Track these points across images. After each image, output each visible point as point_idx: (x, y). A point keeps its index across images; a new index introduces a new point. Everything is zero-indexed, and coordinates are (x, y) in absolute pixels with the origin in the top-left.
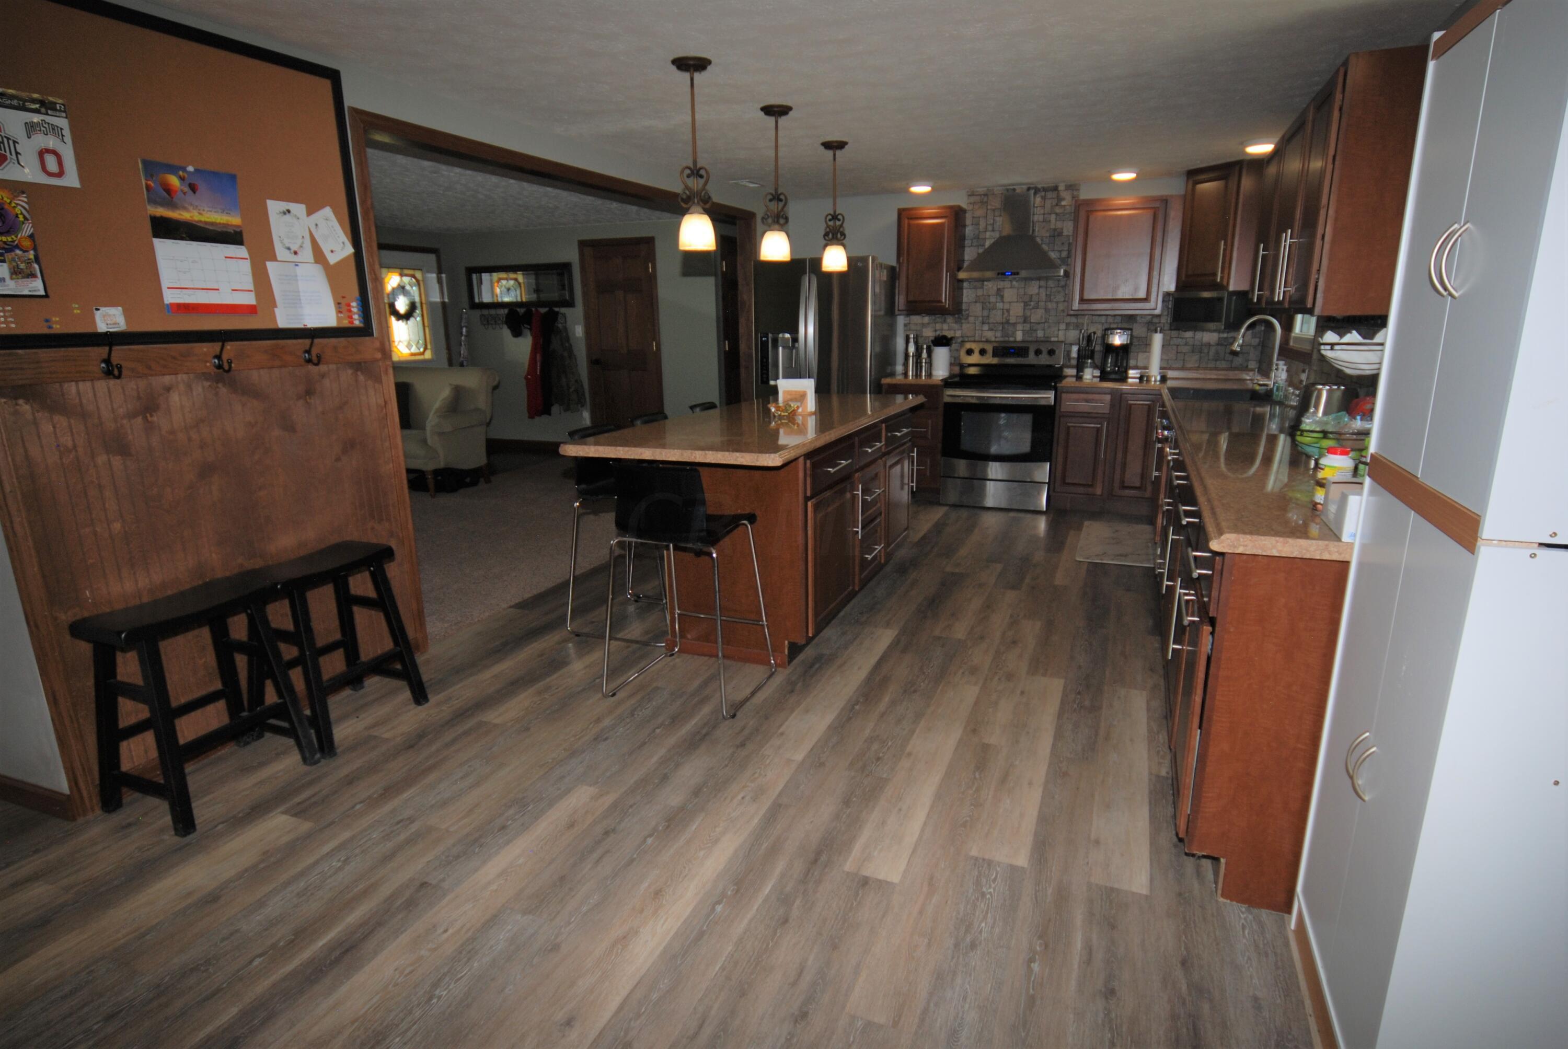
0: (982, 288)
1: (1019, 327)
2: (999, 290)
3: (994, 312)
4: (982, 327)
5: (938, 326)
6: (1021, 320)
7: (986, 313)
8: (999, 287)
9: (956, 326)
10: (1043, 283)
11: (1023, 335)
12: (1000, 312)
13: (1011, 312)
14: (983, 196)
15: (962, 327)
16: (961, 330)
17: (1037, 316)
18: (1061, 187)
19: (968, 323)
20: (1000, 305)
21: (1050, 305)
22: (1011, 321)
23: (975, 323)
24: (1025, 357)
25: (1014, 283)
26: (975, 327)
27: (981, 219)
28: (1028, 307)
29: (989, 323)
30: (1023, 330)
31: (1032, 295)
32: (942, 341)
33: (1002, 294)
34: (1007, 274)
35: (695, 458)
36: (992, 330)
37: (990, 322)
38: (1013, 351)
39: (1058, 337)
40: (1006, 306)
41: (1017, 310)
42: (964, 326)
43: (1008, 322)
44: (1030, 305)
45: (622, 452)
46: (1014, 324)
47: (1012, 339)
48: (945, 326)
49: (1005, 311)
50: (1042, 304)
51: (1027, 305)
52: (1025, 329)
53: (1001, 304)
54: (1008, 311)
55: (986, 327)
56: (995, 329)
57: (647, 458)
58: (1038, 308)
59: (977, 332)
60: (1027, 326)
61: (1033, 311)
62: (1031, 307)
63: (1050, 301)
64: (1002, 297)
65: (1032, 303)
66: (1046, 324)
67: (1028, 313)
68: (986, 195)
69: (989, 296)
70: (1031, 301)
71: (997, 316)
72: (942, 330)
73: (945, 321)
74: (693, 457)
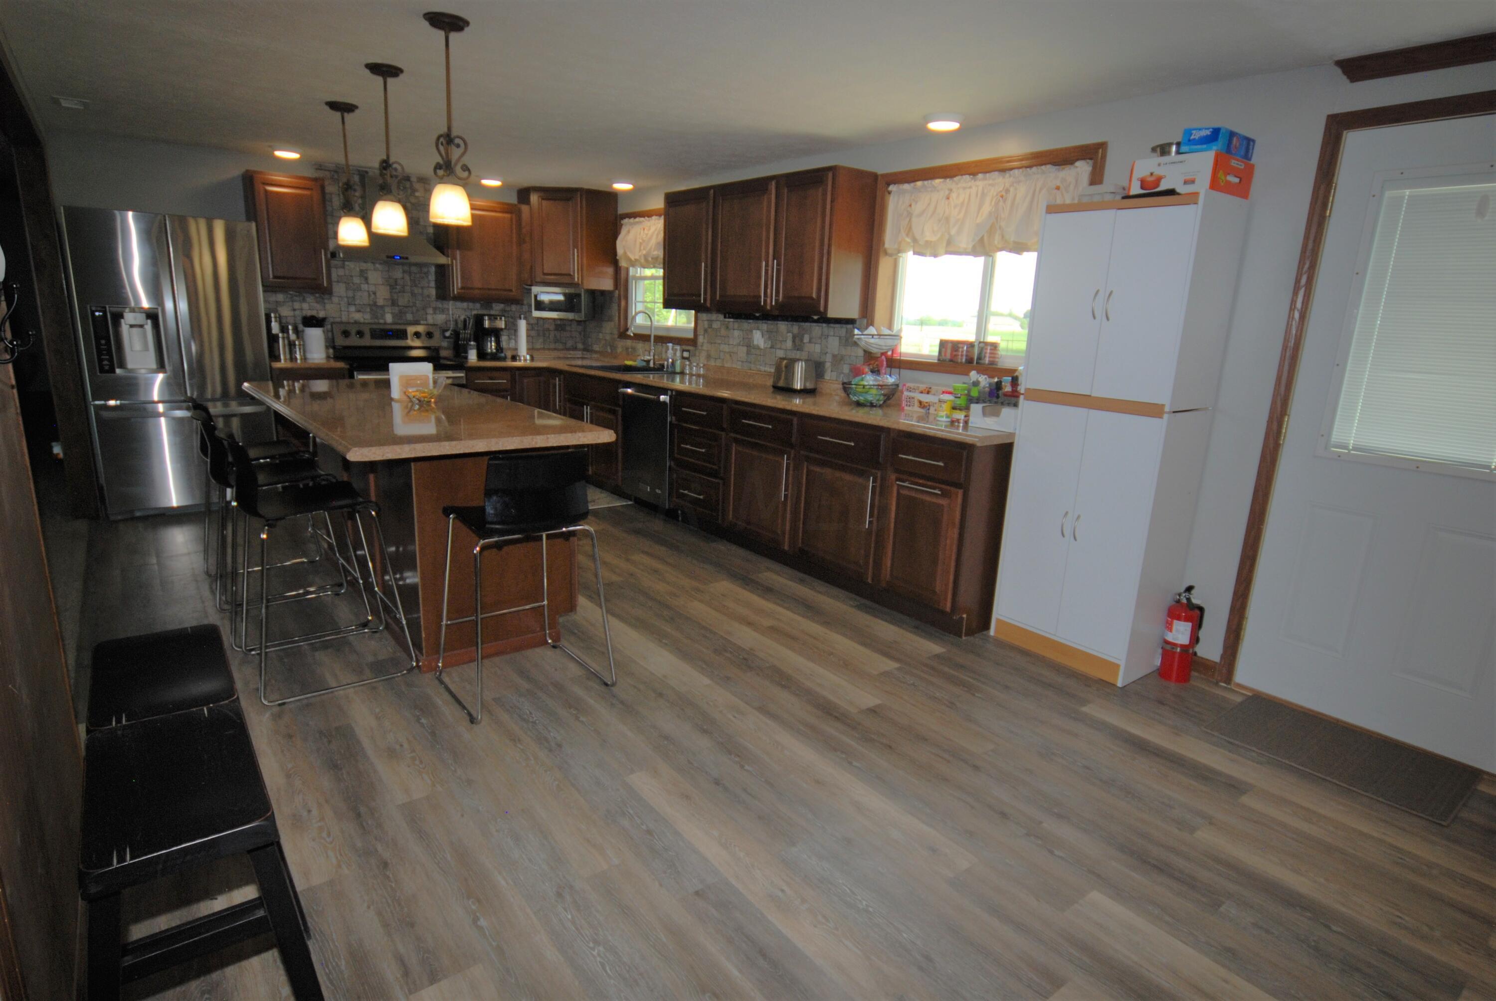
0: (343, 267)
1: (387, 309)
2: (361, 271)
3: (359, 294)
4: (348, 308)
5: (297, 305)
6: (390, 303)
7: (350, 294)
8: (361, 268)
9: (318, 306)
10: (406, 268)
11: (393, 317)
12: (366, 294)
13: (378, 294)
14: (332, 173)
15: (324, 307)
16: (325, 310)
17: (403, 300)
18: (414, 179)
19: (332, 303)
20: (365, 287)
21: (416, 291)
22: (378, 304)
23: (340, 304)
24: (403, 339)
25: (377, 265)
26: (340, 308)
27: (333, 196)
28: (394, 291)
29: (355, 305)
30: (392, 313)
31: (396, 279)
32: (312, 322)
33: (366, 275)
34: (396, 257)
35: (536, 443)
36: (359, 311)
37: (356, 303)
38: (391, 333)
39: (426, 320)
40: (372, 288)
41: (383, 294)
42: (328, 306)
43: (375, 304)
44: (396, 288)
45: (447, 448)
46: (382, 307)
47: (381, 321)
48: (305, 306)
49: (371, 293)
50: (408, 288)
51: (393, 289)
52: (394, 311)
53: (366, 285)
54: (375, 293)
55: (352, 309)
56: (362, 310)
57: (480, 451)
58: (404, 292)
59: (343, 313)
60: (396, 310)
61: (400, 294)
62: (397, 291)
63: (416, 286)
64: (366, 279)
65: (398, 287)
66: (414, 308)
67: (395, 296)
68: (336, 172)
69: (351, 276)
70: (396, 285)
71: (363, 298)
72: (302, 309)
73: (304, 300)
74: (534, 443)
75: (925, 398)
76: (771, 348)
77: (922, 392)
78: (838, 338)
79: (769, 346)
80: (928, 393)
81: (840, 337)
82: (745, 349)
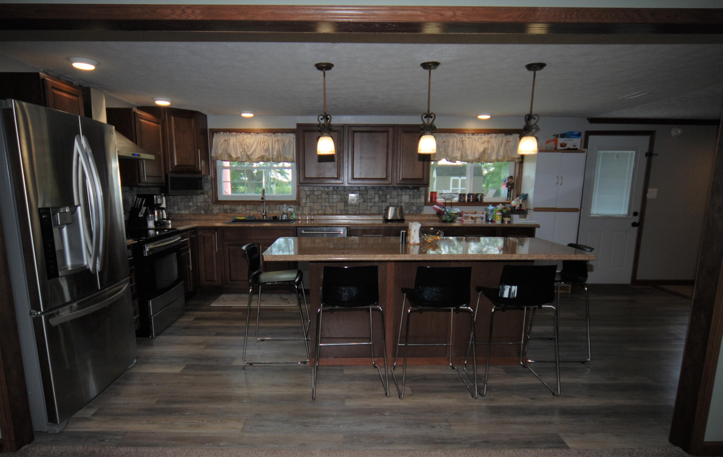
75: (474, 216)
76: (363, 202)
77: (472, 214)
78: (408, 196)
79: (362, 201)
80: (475, 213)
81: (410, 195)
82: (343, 204)
